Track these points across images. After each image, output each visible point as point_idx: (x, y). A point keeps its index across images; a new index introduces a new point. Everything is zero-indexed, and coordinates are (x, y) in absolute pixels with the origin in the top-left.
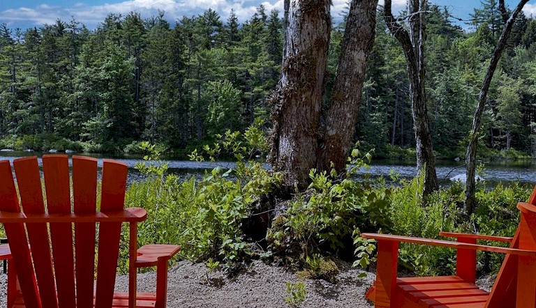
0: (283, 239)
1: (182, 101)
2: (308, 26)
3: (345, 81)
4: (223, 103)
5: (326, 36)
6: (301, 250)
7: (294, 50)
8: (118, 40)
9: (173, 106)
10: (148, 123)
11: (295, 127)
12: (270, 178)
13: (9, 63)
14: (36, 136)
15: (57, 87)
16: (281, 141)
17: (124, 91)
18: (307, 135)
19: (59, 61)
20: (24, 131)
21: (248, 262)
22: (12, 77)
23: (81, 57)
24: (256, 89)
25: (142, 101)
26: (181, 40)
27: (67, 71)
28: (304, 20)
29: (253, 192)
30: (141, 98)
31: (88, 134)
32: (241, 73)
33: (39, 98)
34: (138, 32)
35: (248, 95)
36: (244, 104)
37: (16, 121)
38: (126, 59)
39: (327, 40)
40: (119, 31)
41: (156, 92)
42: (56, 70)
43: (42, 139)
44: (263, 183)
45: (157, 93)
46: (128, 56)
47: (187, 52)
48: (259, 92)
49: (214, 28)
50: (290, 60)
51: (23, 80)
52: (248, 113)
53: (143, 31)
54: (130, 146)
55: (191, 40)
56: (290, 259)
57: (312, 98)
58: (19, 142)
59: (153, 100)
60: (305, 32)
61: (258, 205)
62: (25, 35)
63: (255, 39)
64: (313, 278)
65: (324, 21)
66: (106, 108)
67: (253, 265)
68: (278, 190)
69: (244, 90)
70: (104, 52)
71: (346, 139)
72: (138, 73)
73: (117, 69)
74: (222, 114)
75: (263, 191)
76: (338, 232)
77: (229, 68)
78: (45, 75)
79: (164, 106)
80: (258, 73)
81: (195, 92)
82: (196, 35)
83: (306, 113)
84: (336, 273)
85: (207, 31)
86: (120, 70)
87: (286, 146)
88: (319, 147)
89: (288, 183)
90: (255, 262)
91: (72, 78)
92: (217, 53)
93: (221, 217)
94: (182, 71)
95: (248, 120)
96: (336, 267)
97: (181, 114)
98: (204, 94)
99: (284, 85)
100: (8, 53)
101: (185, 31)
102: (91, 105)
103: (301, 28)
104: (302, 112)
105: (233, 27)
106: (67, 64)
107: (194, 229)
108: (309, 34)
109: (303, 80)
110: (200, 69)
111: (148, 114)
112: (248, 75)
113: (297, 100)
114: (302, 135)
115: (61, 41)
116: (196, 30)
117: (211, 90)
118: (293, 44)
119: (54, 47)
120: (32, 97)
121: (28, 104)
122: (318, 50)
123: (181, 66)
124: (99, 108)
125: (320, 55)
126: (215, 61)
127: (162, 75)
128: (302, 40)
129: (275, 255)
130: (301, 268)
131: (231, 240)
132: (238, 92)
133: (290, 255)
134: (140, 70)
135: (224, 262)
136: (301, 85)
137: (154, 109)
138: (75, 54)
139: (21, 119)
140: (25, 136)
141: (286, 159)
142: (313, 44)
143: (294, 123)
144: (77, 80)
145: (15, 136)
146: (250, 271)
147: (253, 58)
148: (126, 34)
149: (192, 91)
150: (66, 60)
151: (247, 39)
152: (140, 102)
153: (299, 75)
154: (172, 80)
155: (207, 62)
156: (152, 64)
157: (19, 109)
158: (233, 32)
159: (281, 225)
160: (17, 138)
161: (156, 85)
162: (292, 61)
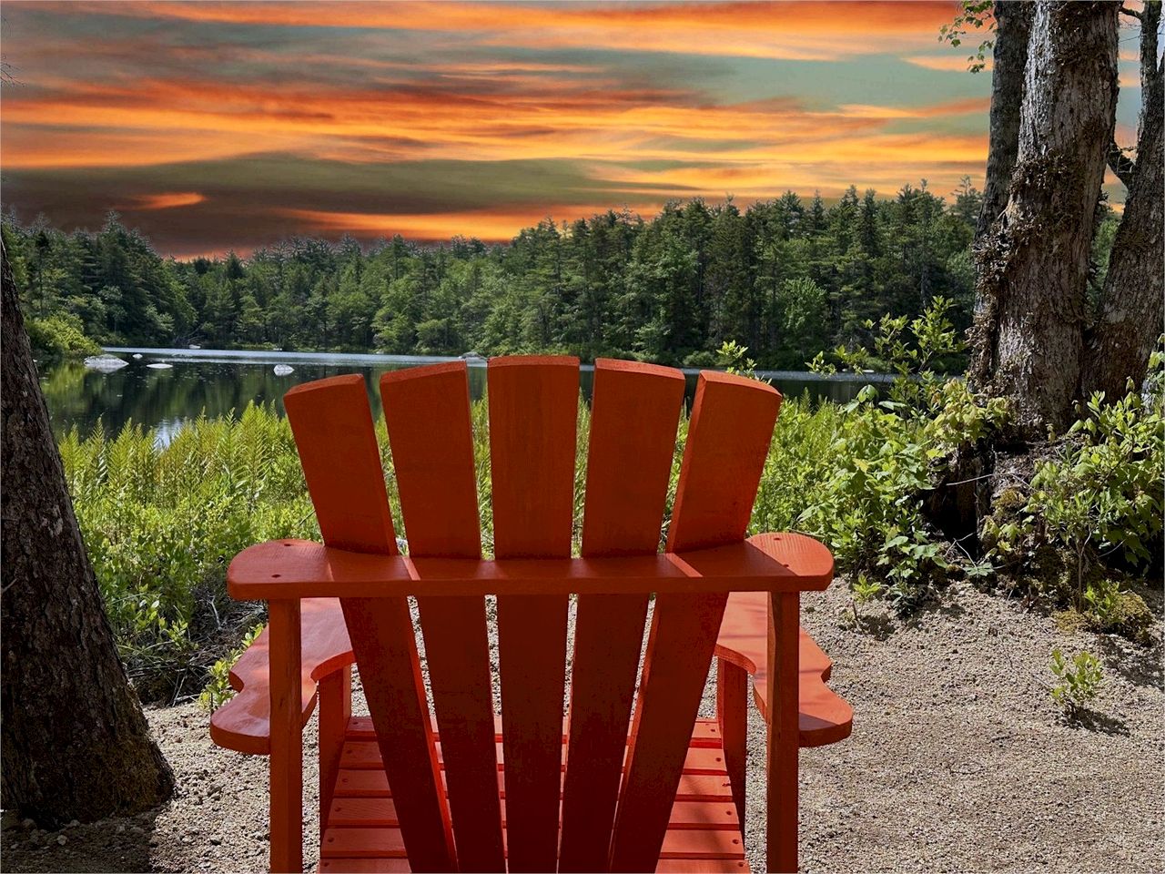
0: (1017, 540)
1: (754, 303)
2: (1072, 94)
3: (1151, 208)
4: (803, 305)
5: (1107, 116)
6: (1061, 564)
7: (1038, 148)
8: (677, 230)
9: (742, 309)
10: (712, 330)
11: (1036, 305)
12: (981, 410)
13: (553, 260)
14: (582, 345)
15: (606, 288)
16: (1002, 336)
17: (684, 292)
18: (1060, 321)
19: (609, 257)
20: (569, 339)
21: (942, 585)
22: (557, 277)
23: (635, 252)
24: (844, 288)
25: (705, 303)
26: (754, 228)
27: (618, 269)
28: (1062, 82)
29: (944, 437)
30: (704, 300)
31: (642, 343)
32: (826, 269)
33: (587, 301)
34: (702, 220)
35: (834, 295)
36: (829, 307)
37: (561, 327)
38: (687, 253)
39: (1109, 124)
40: (679, 219)
41: (721, 293)
42: (605, 268)
43: (590, 348)
44: (967, 419)
45: (724, 295)
46: (689, 250)
47: (760, 243)
48: (848, 292)
49: (793, 213)
50: (1027, 169)
51: (568, 280)
52: (833, 318)
53: (708, 219)
54: (690, 357)
55: (765, 229)
56: (1035, 582)
57: (1074, 245)
58: (564, 352)
59: (719, 303)
60: (1062, 109)
61: (953, 462)
62: (573, 228)
63: (844, 226)
64: (1094, 629)
65: (1107, 84)
66: (662, 312)
67: (954, 592)
68: (998, 436)
69: (829, 290)
70: (662, 245)
71: (1148, 331)
72: (701, 270)
73: (676, 265)
74: (802, 319)
75: (966, 435)
76: (1142, 528)
77: (812, 262)
78: (593, 274)
79: (731, 309)
80: (848, 268)
81: (770, 292)
82: (772, 223)
83: (1059, 275)
84: (1147, 621)
85: (786, 218)
86: (680, 266)
87: (1013, 346)
88: (1087, 347)
89: (1019, 420)
90: (958, 585)
91: (624, 277)
92: (797, 244)
93: (880, 488)
94: (754, 267)
95: (834, 326)
96: (1147, 609)
97: (751, 320)
98: (781, 295)
99: (1011, 222)
100: (552, 248)
101: (759, 218)
102: (644, 309)
103: (1056, 99)
104: (1052, 276)
105: (817, 213)
106: (618, 260)
107: (822, 508)
108: (1072, 111)
109: (1056, 209)
110: (776, 264)
111: (712, 319)
112: (835, 271)
113: (1040, 251)
114: (1049, 323)
115: (612, 233)
116: (772, 216)
117: (789, 291)
118: (1035, 135)
119: (604, 241)
120: (578, 300)
121: (575, 307)
122: (1090, 146)
123: (753, 260)
124: (654, 312)
125: (1094, 154)
126: (794, 254)
127: (730, 271)
128: (1057, 125)
129: (999, 572)
130: (1062, 605)
131: (906, 539)
132: (822, 293)
133: (1034, 573)
134: (704, 266)
135: (890, 582)
136: (1051, 219)
137: (719, 314)
138: (628, 249)
139: (567, 325)
140: (571, 344)
141: (1016, 371)
142: (1080, 133)
143: (1032, 297)
144: (629, 278)
145: (560, 344)
146: (946, 606)
147: (842, 250)
148: (687, 223)
149: (765, 291)
150: (618, 256)
151: (835, 226)
152: (702, 305)
153: (1047, 198)
154: (741, 278)
155: (785, 257)
156: (717, 259)
157: (563, 313)
158: (817, 219)
159: (1014, 510)
160: (561, 347)
161: (723, 284)
162: (1031, 171)
